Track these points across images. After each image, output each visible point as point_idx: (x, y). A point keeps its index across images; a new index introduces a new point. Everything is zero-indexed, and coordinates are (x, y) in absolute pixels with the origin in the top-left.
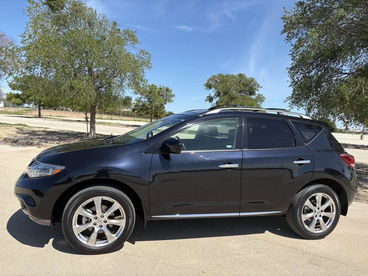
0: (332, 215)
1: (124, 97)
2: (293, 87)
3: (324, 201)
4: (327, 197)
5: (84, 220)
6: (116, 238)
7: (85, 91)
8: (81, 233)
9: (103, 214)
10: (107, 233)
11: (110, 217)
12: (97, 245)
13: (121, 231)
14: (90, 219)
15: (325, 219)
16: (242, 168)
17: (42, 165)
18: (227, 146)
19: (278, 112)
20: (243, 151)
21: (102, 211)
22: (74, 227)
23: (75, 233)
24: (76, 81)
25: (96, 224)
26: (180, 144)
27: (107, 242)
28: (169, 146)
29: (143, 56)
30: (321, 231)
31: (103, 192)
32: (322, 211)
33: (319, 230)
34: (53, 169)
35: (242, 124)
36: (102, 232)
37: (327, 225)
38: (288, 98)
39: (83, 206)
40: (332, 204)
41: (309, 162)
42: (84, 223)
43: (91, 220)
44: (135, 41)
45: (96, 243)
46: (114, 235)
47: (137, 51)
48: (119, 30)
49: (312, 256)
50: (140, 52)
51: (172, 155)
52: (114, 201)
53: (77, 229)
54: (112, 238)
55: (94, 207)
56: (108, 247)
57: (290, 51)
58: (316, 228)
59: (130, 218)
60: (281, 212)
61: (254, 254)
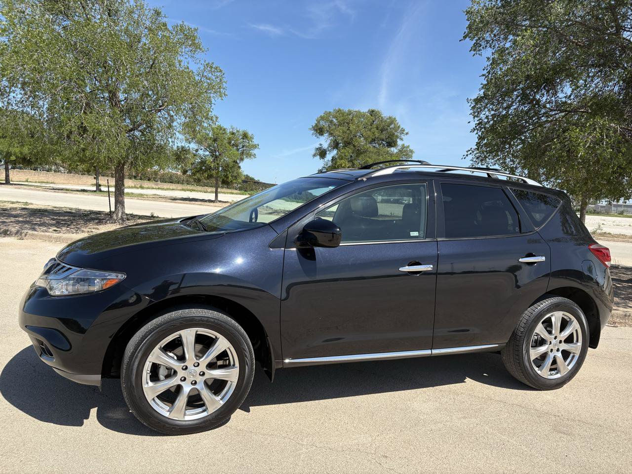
0: (576, 348)
1: (175, 148)
2: (477, 133)
3: (564, 324)
4: (570, 318)
5: (162, 373)
6: (222, 403)
7: (108, 136)
8: (157, 397)
9: (198, 361)
10: (206, 394)
11: (211, 366)
12: (187, 418)
13: (229, 390)
14: (173, 371)
15: (566, 354)
16: (438, 272)
17: (78, 272)
18: (411, 233)
19: (488, 174)
20: (437, 241)
21: (196, 356)
22: (145, 386)
23: (147, 397)
24: (91, 117)
25: (185, 379)
26: (338, 230)
27: (204, 411)
28: (315, 233)
29: (210, 75)
30: (559, 376)
31: (199, 320)
32: (560, 342)
33: (555, 374)
34: (102, 280)
35: (434, 194)
36: (197, 393)
37: (568, 365)
38: (469, 151)
39: (161, 347)
40: (576, 330)
41: (543, 259)
42: (162, 377)
43: (175, 372)
44: (196, 47)
45: (185, 414)
46: (218, 398)
47: (199, 65)
48: (165, 25)
49: (553, 418)
50: (205, 68)
51: (317, 249)
52: (218, 335)
53: (151, 390)
54: (214, 403)
55: (180, 348)
56: (207, 420)
57: (484, 70)
58: (551, 370)
59: (247, 365)
60: (497, 345)
61: (459, 419)
